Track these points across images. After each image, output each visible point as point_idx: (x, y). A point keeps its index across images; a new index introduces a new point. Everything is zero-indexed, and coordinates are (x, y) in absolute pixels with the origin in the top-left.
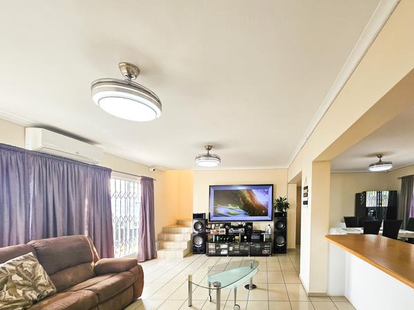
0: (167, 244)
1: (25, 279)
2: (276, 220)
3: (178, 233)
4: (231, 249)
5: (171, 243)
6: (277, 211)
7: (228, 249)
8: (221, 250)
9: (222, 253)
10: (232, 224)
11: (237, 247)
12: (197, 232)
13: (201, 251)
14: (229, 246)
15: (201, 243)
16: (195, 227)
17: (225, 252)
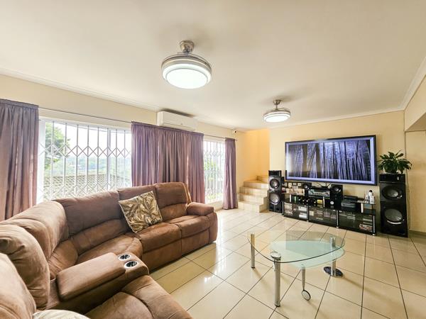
0: (247, 197)
1: (146, 208)
2: (384, 185)
3: (256, 188)
4: (312, 213)
5: (250, 197)
6: (384, 172)
7: (308, 213)
8: (299, 212)
9: (300, 216)
10: (313, 185)
11: (320, 213)
12: (273, 190)
13: (278, 209)
14: (309, 210)
15: (277, 201)
16: (271, 184)
17: (304, 216)
